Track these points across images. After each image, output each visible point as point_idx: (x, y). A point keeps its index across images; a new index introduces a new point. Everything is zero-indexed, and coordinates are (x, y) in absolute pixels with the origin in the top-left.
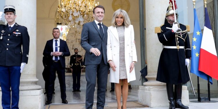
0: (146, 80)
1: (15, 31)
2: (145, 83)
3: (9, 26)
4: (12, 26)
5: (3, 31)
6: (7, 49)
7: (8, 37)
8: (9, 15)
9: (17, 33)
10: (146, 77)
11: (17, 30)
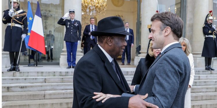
0: (140, 53)
1: (75, 23)
2: (139, 55)
3: (72, 20)
4: (73, 20)
5: (69, 23)
6: (72, 33)
7: (72, 27)
8: (73, 15)
9: (76, 25)
10: (140, 51)
11: (76, 23)
